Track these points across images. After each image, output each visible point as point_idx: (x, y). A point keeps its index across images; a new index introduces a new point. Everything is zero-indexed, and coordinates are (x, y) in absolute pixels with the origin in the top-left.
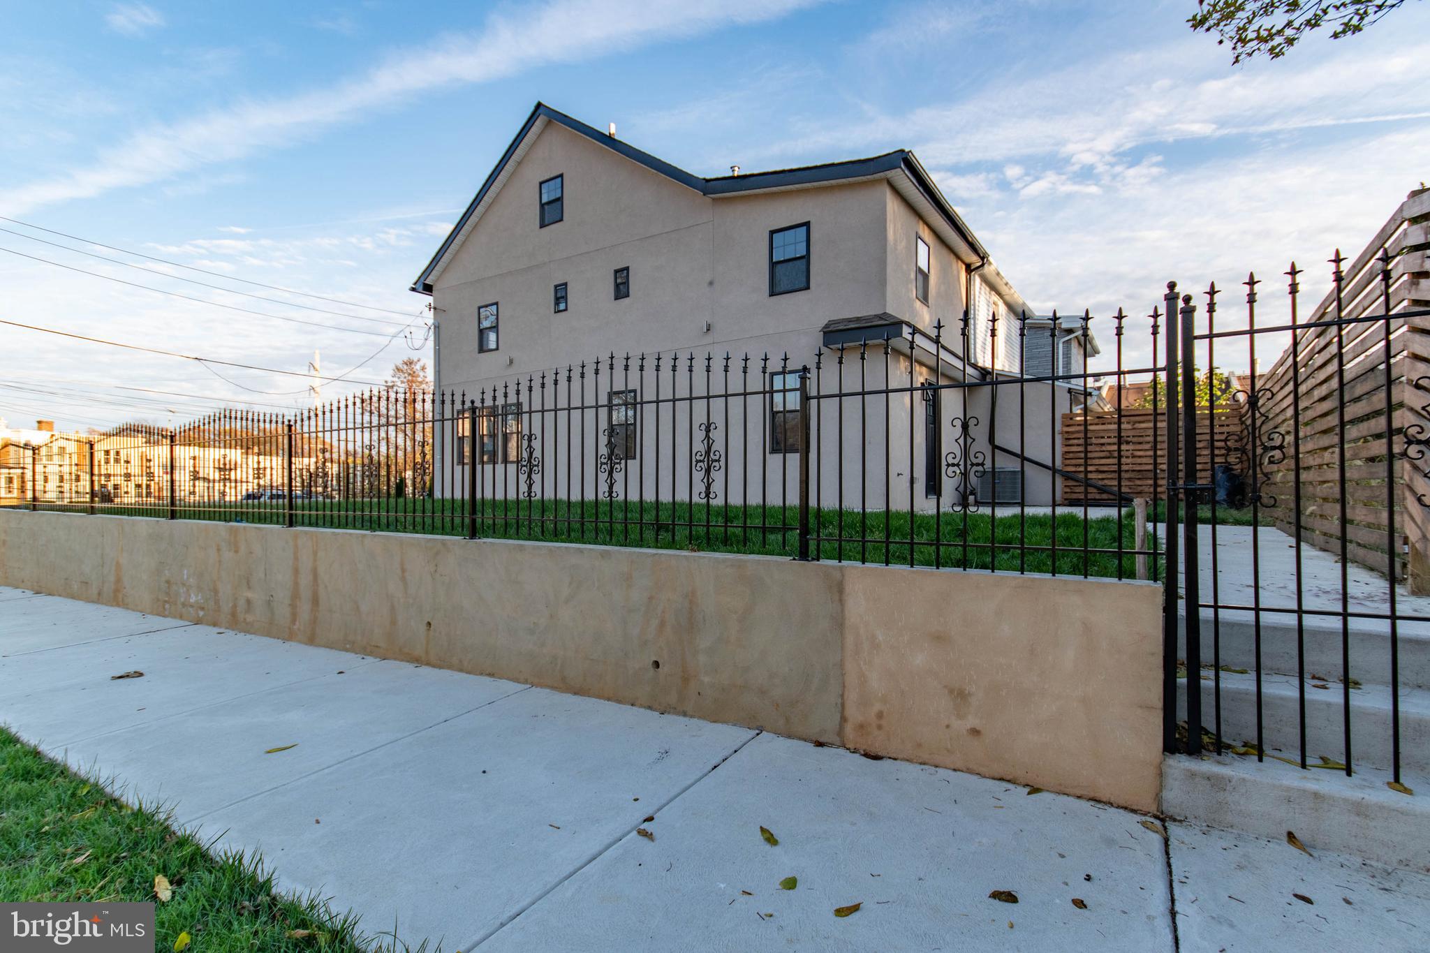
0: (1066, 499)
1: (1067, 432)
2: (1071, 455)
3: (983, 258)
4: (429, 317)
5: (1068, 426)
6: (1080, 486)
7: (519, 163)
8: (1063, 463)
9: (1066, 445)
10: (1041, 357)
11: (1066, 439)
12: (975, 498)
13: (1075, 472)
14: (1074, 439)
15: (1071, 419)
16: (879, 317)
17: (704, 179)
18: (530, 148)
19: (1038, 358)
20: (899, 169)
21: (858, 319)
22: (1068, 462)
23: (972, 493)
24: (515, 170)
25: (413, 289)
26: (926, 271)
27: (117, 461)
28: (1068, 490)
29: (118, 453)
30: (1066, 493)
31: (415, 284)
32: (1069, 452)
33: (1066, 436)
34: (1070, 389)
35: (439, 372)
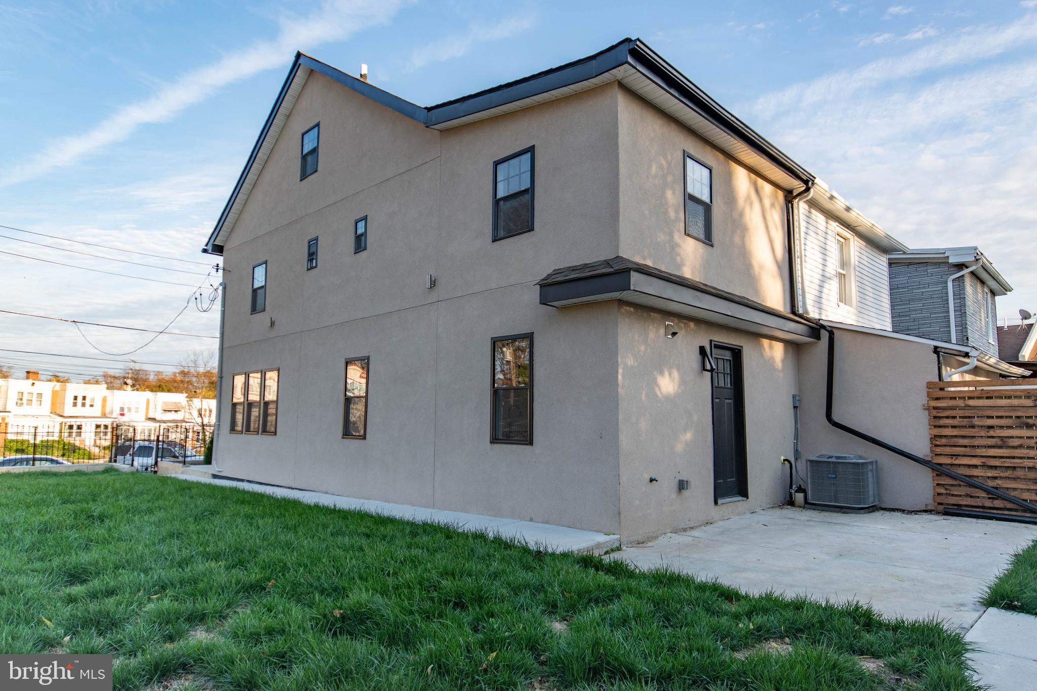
0: (939, 504)
1: (935, 408)
2: (944, 441)
3: (806, 182)
4: (218, 278)
5: (937, 399)
6: (960, 486)
7: (288, 117)
8: (932, 451)
9: (935, 427)
10: (926, 299)
11: (935, 417)
12: (806, 497)
13: (952, 465)
14: (947, 417)
15: (942, 389)
16: (607, 263)
17: (426, 108)
18: (297, 100)
19: (921, 299)
20: (626, 66)
21: (585, 266)
22: (939, 450)
23: (800, 490)
24: (285, 123)
25: (205, 251)
26: (707, 200)
27: (84, 405)
28: (943, 491)
29: (84, 398)
30: (939, 494)
31: (207, 245)
32: (941, 436)
33: (934, 413)
34: (936, 348)
35: (223, 334)
